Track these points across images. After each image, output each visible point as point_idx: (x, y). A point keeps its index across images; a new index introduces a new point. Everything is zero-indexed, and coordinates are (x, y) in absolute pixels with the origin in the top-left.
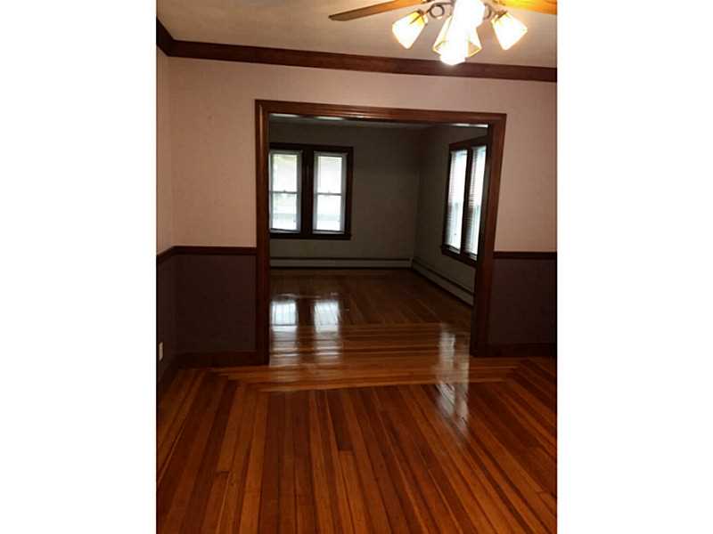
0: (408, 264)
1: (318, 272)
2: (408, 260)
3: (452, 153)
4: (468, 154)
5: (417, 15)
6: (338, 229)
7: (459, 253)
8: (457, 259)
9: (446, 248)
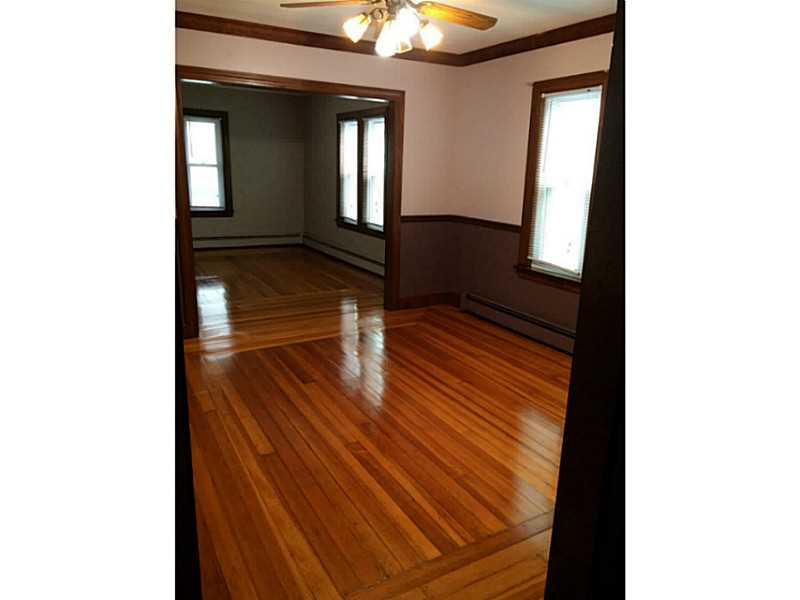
0: (299, 240)
1: (210, 253)
2: (298, 235)
3: (341, 123)
4: (359, 125)
5: (363, 17)
6: (218, 205)
7: (355, 223)
8: (354, 230)
9: (341, 221)
